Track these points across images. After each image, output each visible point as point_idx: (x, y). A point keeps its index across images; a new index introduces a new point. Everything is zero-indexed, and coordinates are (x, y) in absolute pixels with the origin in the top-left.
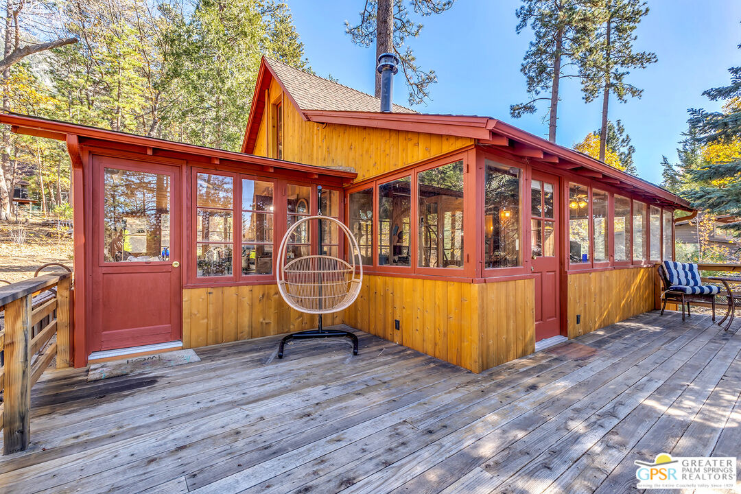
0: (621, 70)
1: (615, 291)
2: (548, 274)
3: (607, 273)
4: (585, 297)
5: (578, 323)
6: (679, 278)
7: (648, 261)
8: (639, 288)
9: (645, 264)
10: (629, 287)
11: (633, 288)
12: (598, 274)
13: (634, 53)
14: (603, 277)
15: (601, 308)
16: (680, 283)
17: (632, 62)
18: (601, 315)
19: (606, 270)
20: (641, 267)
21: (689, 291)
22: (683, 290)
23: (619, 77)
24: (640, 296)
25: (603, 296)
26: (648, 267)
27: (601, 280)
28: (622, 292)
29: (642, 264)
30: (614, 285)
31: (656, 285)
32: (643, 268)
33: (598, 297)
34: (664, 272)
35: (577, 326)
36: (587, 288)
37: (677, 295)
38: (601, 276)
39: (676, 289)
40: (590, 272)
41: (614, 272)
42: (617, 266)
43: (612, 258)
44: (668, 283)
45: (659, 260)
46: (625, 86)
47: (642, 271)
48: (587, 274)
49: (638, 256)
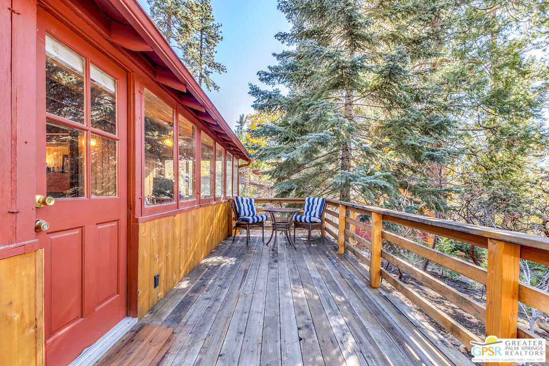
0: (209, 69)
1: (201, 229)
2: (99, 227)
3: (193, 212)
4: (167, 247)
5: (155, 286)
6: (245, 211)
7: (225, 198)
8: (219, 221)
9: (223, 199)
10: (212, 223)
11: (215, 221)
12: (184, 214)
13: (215, 61)
14: (190, 217)
15: (186, 252)
16: (245, 215)
17: (214, 67)
18: (186, 261)
19: (192, 209)
20: (221, 203)
21: (251, 222)
22: (247, 221)
23: (207, 73)
24: (220, 228)
25: (189, 238)
26: (225, 202)
27: (187, 222)
28: (206, 229)
29: (221, 200)
30: (200, 224)
31: (229, 216)
32: (222, 203)
33: (183, 242)
34: (235, 205)
35: (154, 291)
36: (170, 235)
37: (243, 224)
38: (187, 217)
39: (243, 220)
40: (174, 214)
41: (201, 209)
42: (203, 203)
43: (198, 195)
44: (238, 215)
45: (231, 195)
46: (210, 81)
47: (222, 205)
48: (171, 218)
49: (219, 193)
